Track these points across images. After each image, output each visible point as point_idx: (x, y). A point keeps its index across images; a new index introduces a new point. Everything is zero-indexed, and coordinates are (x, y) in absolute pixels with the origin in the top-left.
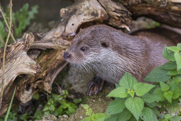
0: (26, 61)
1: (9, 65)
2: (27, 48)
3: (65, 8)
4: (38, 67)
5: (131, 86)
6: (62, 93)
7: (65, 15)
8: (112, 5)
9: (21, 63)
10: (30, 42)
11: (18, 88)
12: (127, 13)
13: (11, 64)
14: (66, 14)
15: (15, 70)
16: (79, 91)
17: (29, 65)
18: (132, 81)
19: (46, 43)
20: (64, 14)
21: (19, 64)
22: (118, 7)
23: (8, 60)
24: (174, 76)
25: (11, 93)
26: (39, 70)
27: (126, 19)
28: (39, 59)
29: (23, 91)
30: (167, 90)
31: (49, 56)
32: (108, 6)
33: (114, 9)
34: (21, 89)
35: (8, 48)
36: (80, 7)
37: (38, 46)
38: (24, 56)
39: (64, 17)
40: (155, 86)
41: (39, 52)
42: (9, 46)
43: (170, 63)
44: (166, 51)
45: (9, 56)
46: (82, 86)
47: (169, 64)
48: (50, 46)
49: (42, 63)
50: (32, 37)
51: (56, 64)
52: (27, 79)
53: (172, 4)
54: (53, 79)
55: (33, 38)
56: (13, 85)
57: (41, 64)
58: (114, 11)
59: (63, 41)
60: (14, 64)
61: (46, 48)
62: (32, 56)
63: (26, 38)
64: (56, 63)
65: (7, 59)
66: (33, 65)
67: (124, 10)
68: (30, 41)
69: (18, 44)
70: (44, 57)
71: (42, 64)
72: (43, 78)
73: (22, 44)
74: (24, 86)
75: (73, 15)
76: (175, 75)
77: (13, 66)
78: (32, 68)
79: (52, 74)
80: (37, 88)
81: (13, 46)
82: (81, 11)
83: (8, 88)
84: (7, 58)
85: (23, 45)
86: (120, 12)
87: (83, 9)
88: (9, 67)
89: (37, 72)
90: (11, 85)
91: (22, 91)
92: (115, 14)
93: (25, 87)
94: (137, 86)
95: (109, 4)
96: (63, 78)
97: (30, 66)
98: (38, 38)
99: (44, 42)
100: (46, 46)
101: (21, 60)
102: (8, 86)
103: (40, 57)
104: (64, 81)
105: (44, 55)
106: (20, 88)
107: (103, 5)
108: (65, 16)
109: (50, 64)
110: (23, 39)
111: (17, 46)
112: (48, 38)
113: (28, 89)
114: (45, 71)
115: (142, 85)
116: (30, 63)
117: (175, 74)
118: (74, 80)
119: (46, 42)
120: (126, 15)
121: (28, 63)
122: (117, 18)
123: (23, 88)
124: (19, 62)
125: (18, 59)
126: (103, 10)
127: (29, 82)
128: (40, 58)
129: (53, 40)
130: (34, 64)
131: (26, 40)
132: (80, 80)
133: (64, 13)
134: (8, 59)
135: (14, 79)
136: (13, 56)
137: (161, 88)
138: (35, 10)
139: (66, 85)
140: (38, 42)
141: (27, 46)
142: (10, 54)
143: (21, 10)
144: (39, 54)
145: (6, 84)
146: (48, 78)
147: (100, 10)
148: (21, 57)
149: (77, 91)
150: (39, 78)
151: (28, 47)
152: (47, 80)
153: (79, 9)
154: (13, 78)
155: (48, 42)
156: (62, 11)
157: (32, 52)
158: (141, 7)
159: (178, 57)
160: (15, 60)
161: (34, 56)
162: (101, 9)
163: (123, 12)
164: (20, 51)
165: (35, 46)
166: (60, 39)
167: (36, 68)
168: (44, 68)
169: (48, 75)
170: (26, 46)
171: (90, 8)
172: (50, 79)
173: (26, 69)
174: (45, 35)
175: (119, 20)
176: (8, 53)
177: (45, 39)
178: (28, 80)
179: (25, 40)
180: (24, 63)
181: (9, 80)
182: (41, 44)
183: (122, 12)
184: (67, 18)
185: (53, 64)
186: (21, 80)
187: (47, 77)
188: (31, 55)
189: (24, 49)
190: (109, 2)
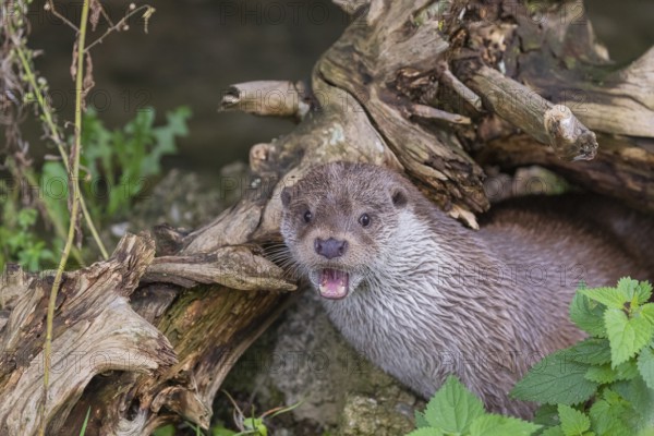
0: (126, 329)
1: (69, 340)
2: (129, 285)
3: (268, 141)
4: (164, 349)
5: (463, 426)
6: (245, 427)
7: (267, 167)
8: (420, 142)
9: (108, 336)
10: (142, 264)
11: (98, 411)
12: (470, 172)
13: (75, 335)
14: (270, 164)
15: (89, 356)
16: (307, 415)
17: (136, 340)
18: (467, 407)
19: (197, 265)
20: (263, 164)
21: (102, 338)
22: (440, 151)
23: (67, 322)
24: (609, 385)
25: (74, 428)
26: (166, 357)
27: (467, 189)
28: (170, 316)
29: (115, 421)
30: (583, 430)
31: (206, 306)
32: (409, 146)
33: (425, 157)
34: (109, 416)
35: (65, 281)
36: (315, 143)
37: (169, 275)
38: (119, 311)
39: (262, 174)
40: (540, 426)
41: (172, 294)
42: (71, 275)
43: (594, 340)
44: (581, 301)
45: (70, 307)
46: (318, 400)
47: (592, 344)
48: (209, 275)
49: (180, 331)
50: (147, 249)
51: (230, 330)
52: (127, 383)
53: (626, 139)
54: (219, 379)
55: (150, 251)
56: (83, 403)
57: (178, 333)
58: (426, 163)
59: (251, 261)
60: (87, 336)
61: (197, 282)
62: (147, 305)
63: (129, 250)
64: (229, 326)
65: (65, 319)
66: (149, 342)
67: (461, 160)
68: (140, 262)
69: (100, 270)
70: (190, 309)
71: (181, 334)
72: (182, 379)
73: (115, 271)
74: (118, 406)
75: (293, 167)
76: (610, 382)
77: (81, 341)
78: (144, 351)
79: (216, 364)
80: (164, 410)
81: (84, 276)
82: (320, 155)
83: (63, 415)
84: (63, 315)
85: (115, 275)
86: (447, 165)
87: (326, 150)
88: (67, 345)
89: (160, 365)
90: (73, 403)
91: (110, 420)
92: (429, 171)
93: (123, 407)
94: (482, 427)
95: (410, 137)
96: (256, 369)
97: (138, 344)
98: (169, 247)
99: (190, 263)
100: (196, 275)
101: (107, 324)
102: (64, 406)
103: (174, 309)
104: (260, 380)
105: (190, 303)
106: (104, 413)
107: (392, 140)
108: (265, 170)
109: (209, 330)
110: (119, 253)
111: (98, 278)
112: (204, 247)
113: (130, 415)
114: (191, 356)
115: (500, 422)
116: (137, 335)
117: (610, 380)
118: (293, 379)
119: (195, 262)
120: (465, 176)
121: (133, 335)
122: (435, 184)
123: (115, 411)
124: (103, 331)
125: (98, 320)
126: (392, 158)
127: (135, 390)
128: (177, 312)
129: (219, 255)
130: (150, 338)
131: (128, 258)
132: (310, 380)
133: (262, 160)
134: (68, 317)
135: (84, 385)
136: (84, 310)
137: (563, 424)
138: (178, 123)
139: (266, 392)
140: (170, 261)
141: (132, 276)
142: (74, 303)
143: (129, 128)
144: (172, 299)
145: (56, 400)
146: (201, 378)
147: (380, 155)
148: (109, 314)
149: (300, 417)
150: (169, 377)
151: (134, 281)
152: (195, 386)
153: (314, 149)
154: (81, 383)
155: (204, 262)
156: (257, 152)
157: (149, 294)
158: (523, 144)
159: (617, 325)
160: (88, 324)
161: (155, 307)
162: (384, 153)
163: (457, 166)
164: (106, 295)
165: (160, 273)
166: (241, 253)
167: (158, 350)
168: (188, 344)
169: (202, 368)
170: (126, 278)
171: (349, 149)
172: (206, 381)
173: (123, 352)
174: (194, 237)
175: (443, 192)
176: (65, 299)
177: (195, 252)
178: (131, 386)
179: (124, 259)
180: (117, 334)
181: (68, 390)
182: (179, 267)
183: (452, 165)
184: (271, 179)
185: (220, 331)
186: (108, 388)
187: (199, 372)
188: (145, 302)
189: (121, 286)
190: (412, 131)
